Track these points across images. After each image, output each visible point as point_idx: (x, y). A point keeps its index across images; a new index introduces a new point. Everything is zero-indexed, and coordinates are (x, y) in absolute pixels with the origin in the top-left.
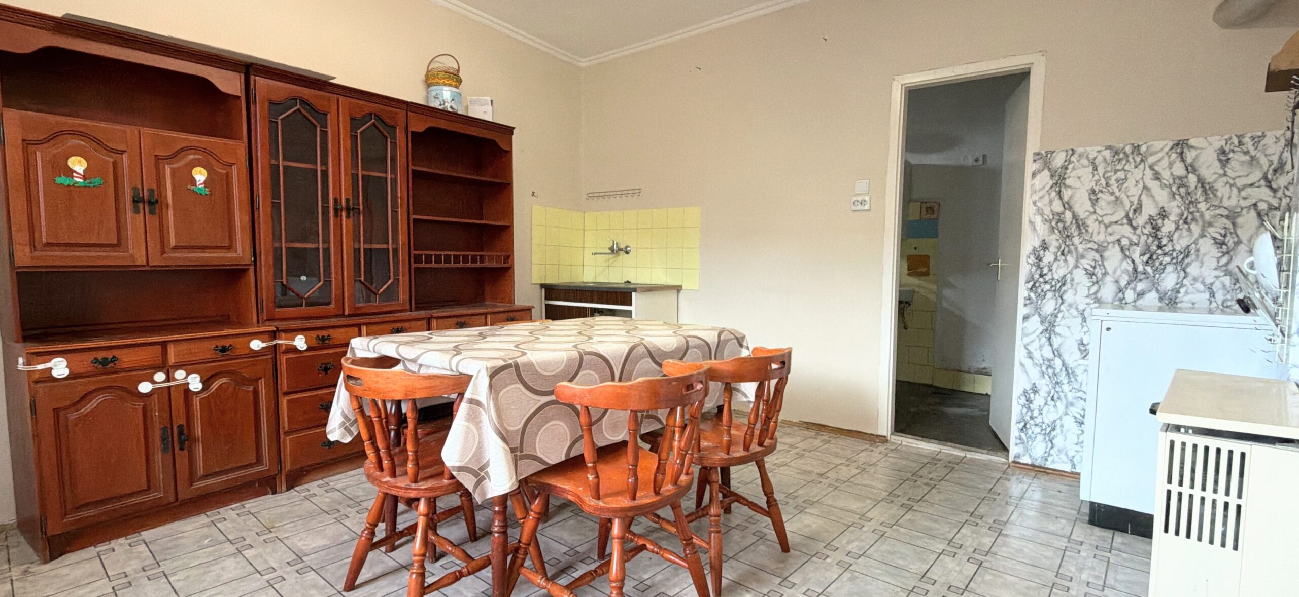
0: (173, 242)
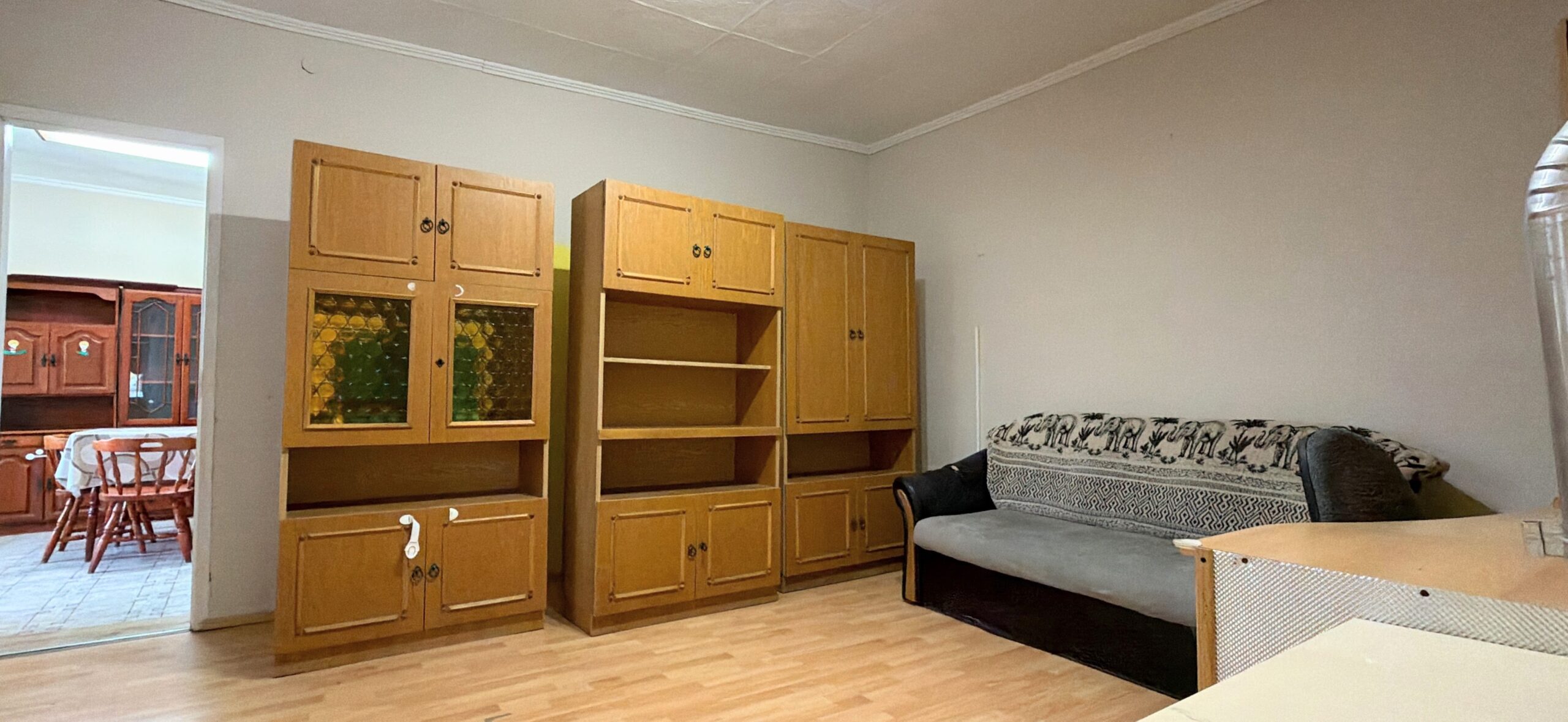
0: (65, 381)
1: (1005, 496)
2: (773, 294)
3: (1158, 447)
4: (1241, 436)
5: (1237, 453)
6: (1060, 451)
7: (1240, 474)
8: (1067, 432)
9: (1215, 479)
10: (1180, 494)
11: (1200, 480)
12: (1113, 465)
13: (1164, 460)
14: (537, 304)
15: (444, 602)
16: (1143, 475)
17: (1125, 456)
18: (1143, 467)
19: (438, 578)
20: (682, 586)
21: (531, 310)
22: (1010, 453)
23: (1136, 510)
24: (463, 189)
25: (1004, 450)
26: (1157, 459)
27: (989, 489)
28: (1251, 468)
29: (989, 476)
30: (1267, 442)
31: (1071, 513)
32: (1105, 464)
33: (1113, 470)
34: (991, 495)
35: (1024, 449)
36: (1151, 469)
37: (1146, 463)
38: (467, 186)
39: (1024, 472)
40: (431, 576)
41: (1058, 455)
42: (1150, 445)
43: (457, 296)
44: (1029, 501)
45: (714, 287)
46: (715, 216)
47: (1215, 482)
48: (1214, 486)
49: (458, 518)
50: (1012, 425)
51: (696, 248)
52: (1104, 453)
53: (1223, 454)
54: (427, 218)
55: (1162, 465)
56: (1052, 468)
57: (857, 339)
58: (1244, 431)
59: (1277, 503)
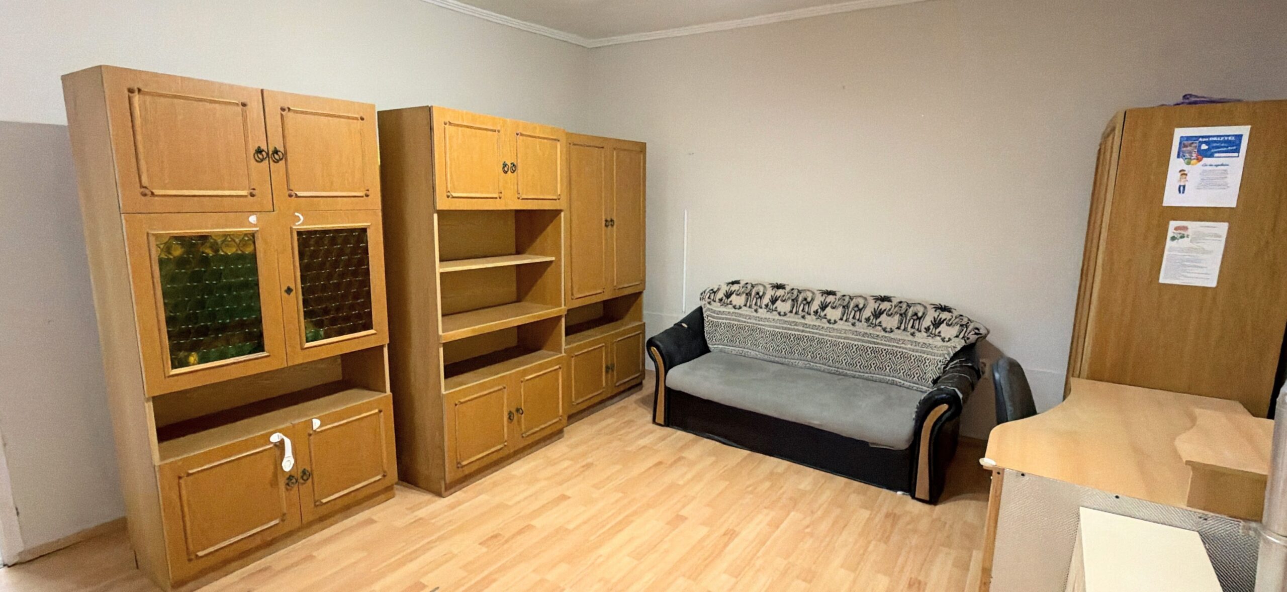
1: (717, 343)
2: (559, 199)
3: (825, 312)
4: (878, 307)
5: (876, 319)
6: (756, 311)
7: (878, 333)
8: (761, 297)
9: (863, 336)
10: (841, 345)
11: (853, 336)
12: (796, 324)
13: (829, 322)
14: (369, 224)
15: (317, 498)
16: (815, 331)
17: (803, 317)
18: (815, 326)
19: (310, 480)
20: (506, 444)
21: (364, 230)
22: (720, 312)
23: (812, 355)
24: (291, 114)
25: (715, 309)
26: (825, 320)
27: (707, 338)
28: (885, 330)
29: (706, 329)
30: (894, 313)
31: (766, 356)
32: (790, 323)
33: (796, 327)
34: (708, 342)
35: (729, 308)
36: (820, 328)
37: (817, 323)
38: (296, 112)
39: (731, 326)
40: (303, 479)
41: (755, 314)
42: (819, 310)
43: (297, 224)
44: (735, 347)
45: (519, 198)
46: (517, 134)
47: (863, 338)
48: (863, 341)
49: (321, 426)
50: (719, 289)
51: (505, 165)
52: (789, 314)
53: (868, 320)
54: (259, 147)
55: (828, 325)
56: (751, 323)
57: (610, 227)
58: (880, 304)
59: (900, 352)
